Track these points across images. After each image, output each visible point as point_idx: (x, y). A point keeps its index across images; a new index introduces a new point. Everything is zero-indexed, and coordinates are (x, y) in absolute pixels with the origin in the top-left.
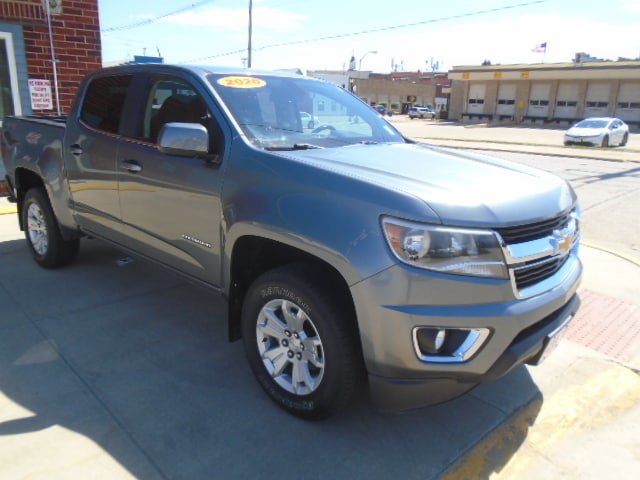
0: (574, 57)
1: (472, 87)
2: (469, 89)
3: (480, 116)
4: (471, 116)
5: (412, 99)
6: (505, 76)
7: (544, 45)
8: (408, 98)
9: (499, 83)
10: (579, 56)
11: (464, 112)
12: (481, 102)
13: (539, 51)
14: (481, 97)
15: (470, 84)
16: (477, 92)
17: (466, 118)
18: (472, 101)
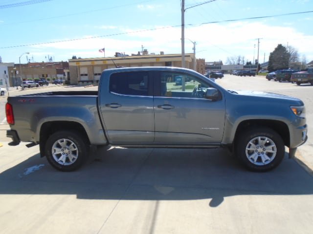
0: (115, 54)
1: (81, 69)
2: (79, 69)
3: (88, 82)
4: (83, 82)
5: (45, 76)
6: (96, 63)
7: (104, 49)
8: (43, 76)
9: (93, 66)
10: (117, 53)
11: (79, 80)
12: (86, 75)
13: (101, 52)
14: (86, 73)
15: (79, 66)
16: (84, 71)
17: (81, 83)
18: (82, 75)
